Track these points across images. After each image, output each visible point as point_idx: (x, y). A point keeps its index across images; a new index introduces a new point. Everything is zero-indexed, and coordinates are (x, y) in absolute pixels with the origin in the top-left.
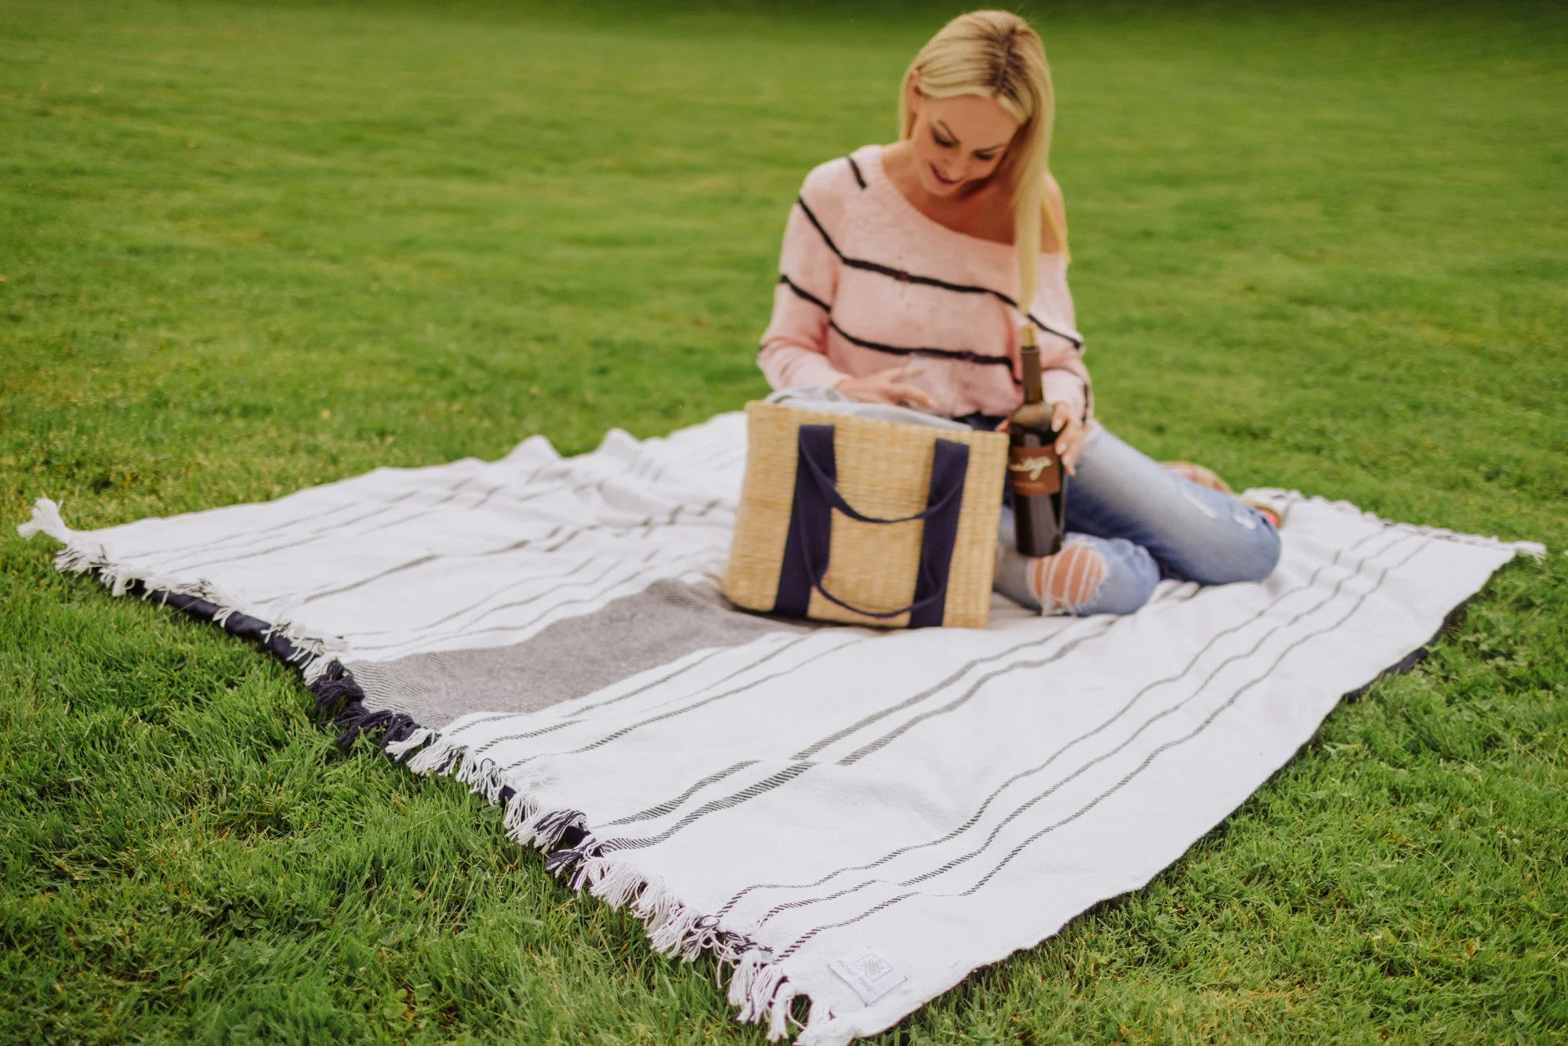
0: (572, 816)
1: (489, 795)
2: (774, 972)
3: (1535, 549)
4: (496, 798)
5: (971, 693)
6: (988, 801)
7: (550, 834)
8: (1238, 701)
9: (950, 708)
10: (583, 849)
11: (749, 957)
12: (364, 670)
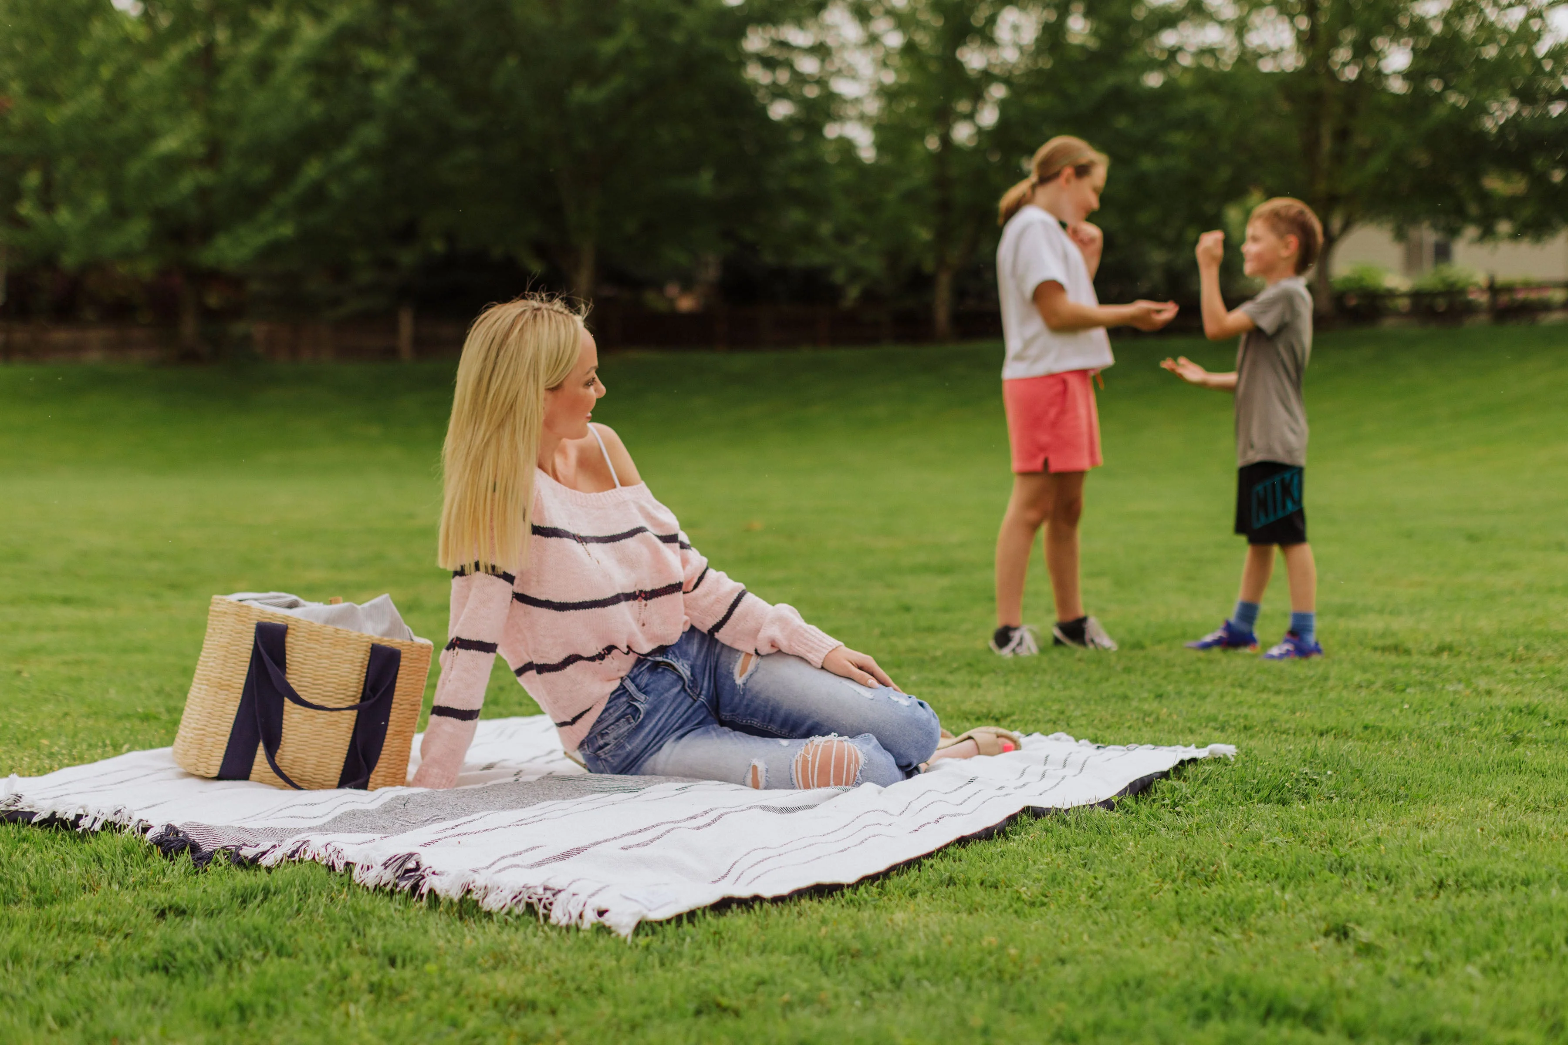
0: (410, 855)
1: (336, 865)
2: (582, 898)
3: (1229, 750)
4: (342, 867)
5: (714, 821)
6: (734, 864)
7: (394, 870)
8: (941, 821)
9: (699, 828)
10: (424, 871)
11: (560, 896)
12: (195, 829)
